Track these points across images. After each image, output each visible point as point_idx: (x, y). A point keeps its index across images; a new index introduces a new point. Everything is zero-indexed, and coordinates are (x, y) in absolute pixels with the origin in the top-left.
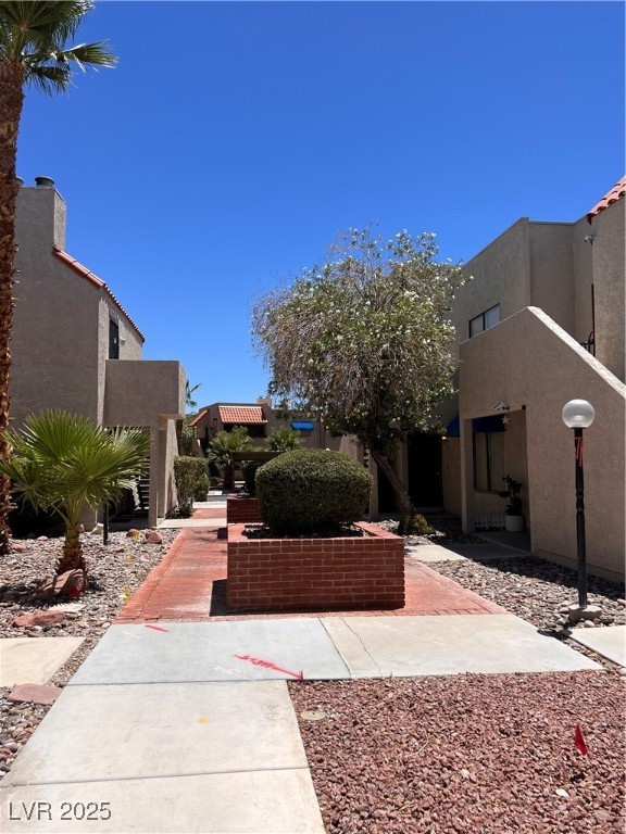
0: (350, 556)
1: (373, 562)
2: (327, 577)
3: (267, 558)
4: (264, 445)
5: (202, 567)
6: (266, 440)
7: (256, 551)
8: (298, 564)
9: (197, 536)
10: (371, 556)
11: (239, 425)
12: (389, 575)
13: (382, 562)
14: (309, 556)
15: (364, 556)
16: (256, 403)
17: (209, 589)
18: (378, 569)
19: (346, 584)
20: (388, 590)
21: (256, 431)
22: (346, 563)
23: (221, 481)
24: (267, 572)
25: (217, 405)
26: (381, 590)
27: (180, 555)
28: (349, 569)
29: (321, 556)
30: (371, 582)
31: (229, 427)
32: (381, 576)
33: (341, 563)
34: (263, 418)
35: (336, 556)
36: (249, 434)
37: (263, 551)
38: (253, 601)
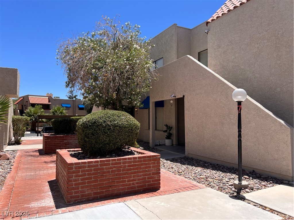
0: (136, 165)
1: (146, 168)
2: (123, 178)
3: (91, 170)
4: (50, 113)
5: (37, 173)
6: (50, 111)
7: (85, 167)
8: (109, 172)
9: (27, 154)
10: (146, 164)
11: (38, 104)
12: (153, 174)
13: (150, 167)
14: (115, 167)
15: (142, 165)
16: (46, 96)
17: (47, 188)
18: (149, 171)
19: (133, 180)
20: (153, 181)
21: (46, 107)
22: (133, 169)
23: (30, 128)
24: (91, 178)
25: (28, 95)
26: (150, 182)
27: (22, 166)
28: (135, 173)
29: (121, 167)
30: (145, 178)
31: (33, 105)
32: (150, 174)
33: (131, 170)
34: (49, 101)
35: (129, 166)
36: (43, 108)
37: (89, 167)
38: (82, 196)
